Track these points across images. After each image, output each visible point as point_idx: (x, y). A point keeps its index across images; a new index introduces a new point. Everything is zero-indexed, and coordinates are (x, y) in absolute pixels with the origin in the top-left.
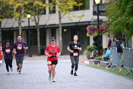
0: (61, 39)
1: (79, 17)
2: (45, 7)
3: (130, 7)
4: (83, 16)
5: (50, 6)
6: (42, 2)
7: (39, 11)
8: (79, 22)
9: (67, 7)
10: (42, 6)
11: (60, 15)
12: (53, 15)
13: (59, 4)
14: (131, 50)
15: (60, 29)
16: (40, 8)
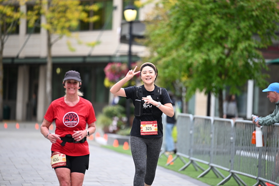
0: (49, 88)
1: (89, 45)
2: (18, 20)
3: (196, 32)
4: (98, 43)
5: (28, 18)
6: (13, 8)
7: (5, 27)
8: (90, 56)
9: (65, 22)
10: (10, 17)
11: (49, 39)
12: (34, 38)
13: (49, 15)
14: (194, 119)
15: (49, 67)
16: (8, 20)
